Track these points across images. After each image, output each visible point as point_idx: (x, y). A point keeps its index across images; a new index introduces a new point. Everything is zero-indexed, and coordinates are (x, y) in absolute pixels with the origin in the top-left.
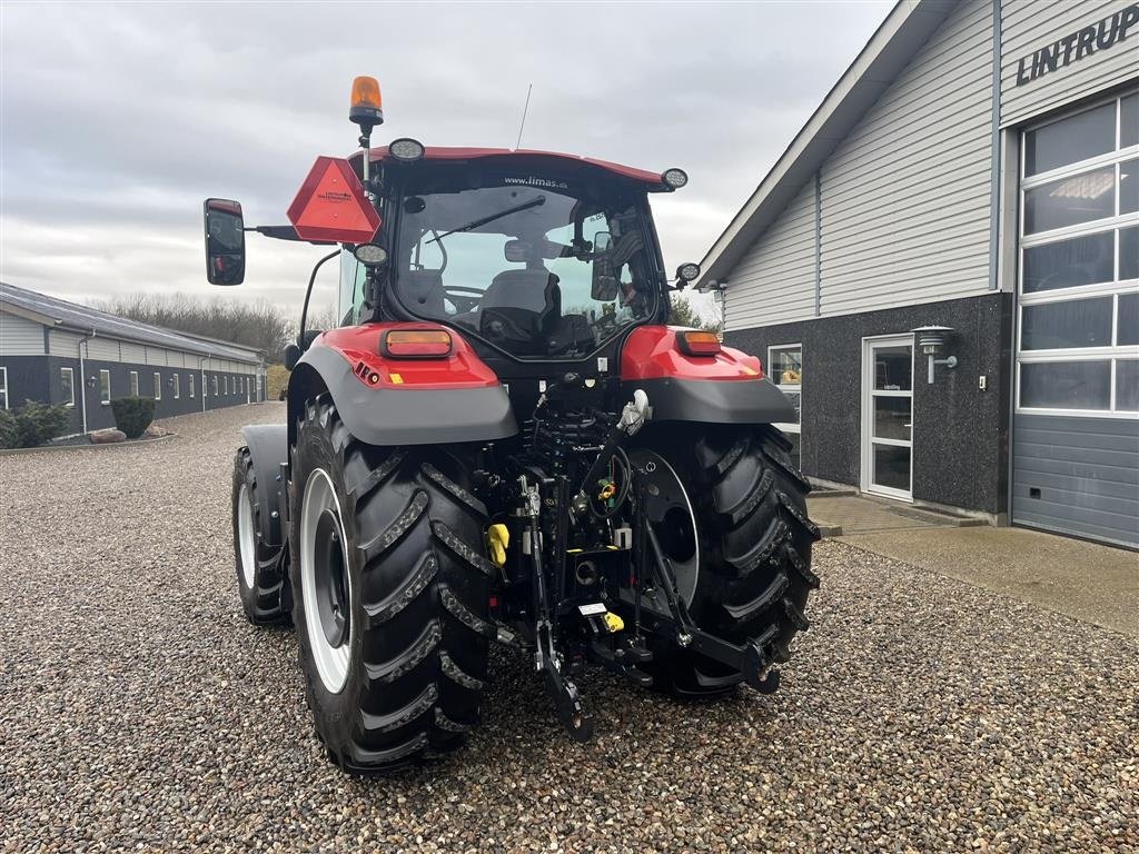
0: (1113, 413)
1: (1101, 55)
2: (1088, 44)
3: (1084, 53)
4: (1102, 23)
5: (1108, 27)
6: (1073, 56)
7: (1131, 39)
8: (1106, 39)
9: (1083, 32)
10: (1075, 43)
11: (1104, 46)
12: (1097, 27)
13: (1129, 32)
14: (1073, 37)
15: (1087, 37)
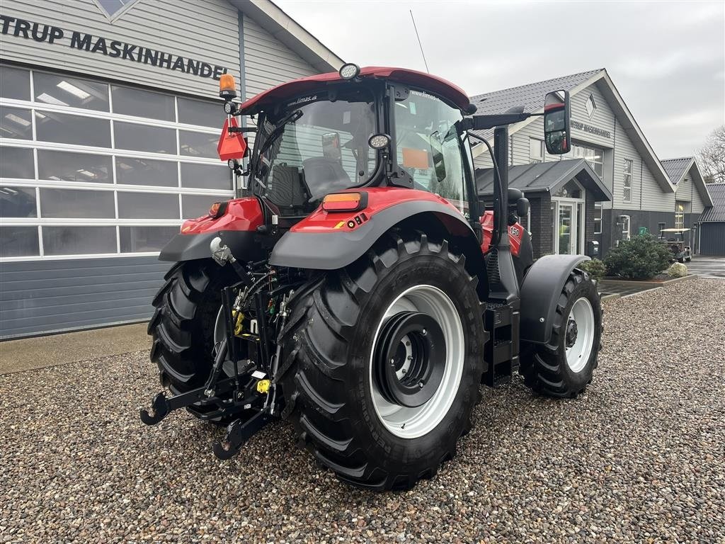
0: (42, 257)
1: (32, 42)
2: (25, 31)
3: (21, 33)
4: (36, 25)
5: (41, 29)
6: (11, 30)
7: (56, 45)
8: (39, 35)
9: (20, 22)
10: (13, 24)
11: (36, 38)
12: (32, 25)
13: (56, 41)
14: (12, 20)
15: (23, 26)
